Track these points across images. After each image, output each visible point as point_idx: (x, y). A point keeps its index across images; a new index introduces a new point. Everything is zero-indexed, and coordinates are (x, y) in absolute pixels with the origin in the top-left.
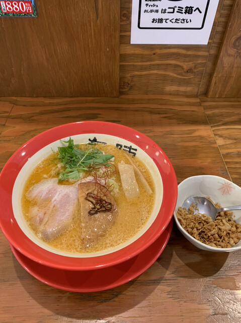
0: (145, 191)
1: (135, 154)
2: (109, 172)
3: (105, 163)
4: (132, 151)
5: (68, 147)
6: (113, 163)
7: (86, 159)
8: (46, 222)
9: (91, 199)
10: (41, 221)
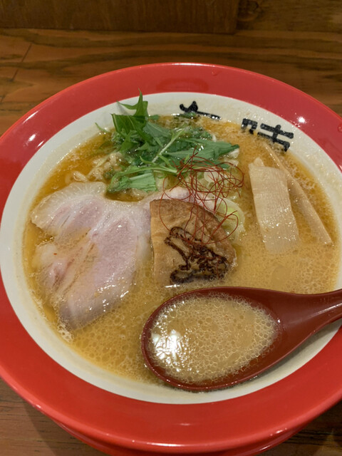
0: (314, 239)
1: (286, 145)
2: (226, 182)
3: (218, 159)
4: (280, 137)
5: (134, 116)
6: (236, 163)
7: (174, 148)
8: (68, 284)
9: (179, 243)
10: (60, 279)
